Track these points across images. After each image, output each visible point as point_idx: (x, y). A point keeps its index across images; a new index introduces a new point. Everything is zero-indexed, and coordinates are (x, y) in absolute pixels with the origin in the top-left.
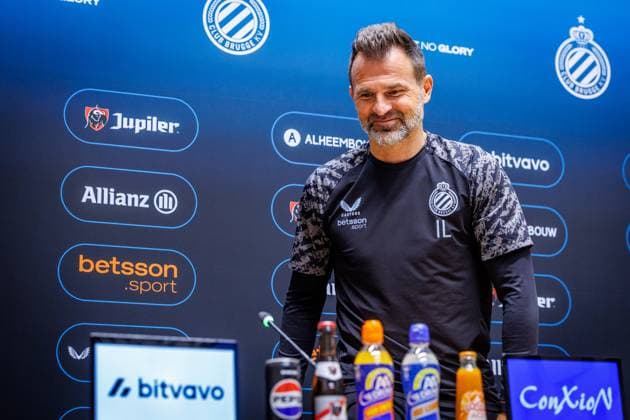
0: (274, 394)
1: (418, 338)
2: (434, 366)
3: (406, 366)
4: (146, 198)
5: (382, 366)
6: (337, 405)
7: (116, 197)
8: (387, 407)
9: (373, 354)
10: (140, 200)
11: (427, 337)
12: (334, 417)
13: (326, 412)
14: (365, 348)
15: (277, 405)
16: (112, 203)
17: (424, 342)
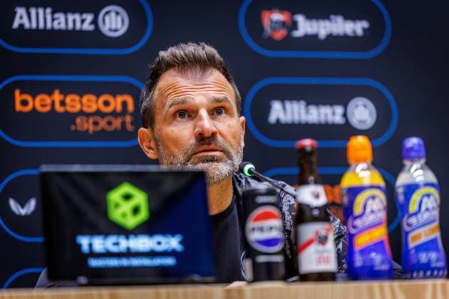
0: (251, 224)
1: (413, 154)
2: (432, 185)
3: (400, 187)
4: (89, 17)
5: (372, 187)
6: (323, 233)
7: (53, 20)
8: (380, 233)
9: (362, 174)
10: (83, 21)
11: (423, 153)
12: (320, 247)
13: (310, 243)
14: (352, 168)
15: (254, 236)
16: (49, 26)
17: (419, 158)
